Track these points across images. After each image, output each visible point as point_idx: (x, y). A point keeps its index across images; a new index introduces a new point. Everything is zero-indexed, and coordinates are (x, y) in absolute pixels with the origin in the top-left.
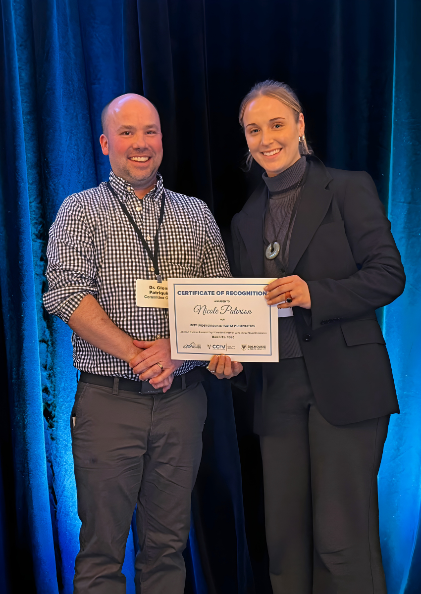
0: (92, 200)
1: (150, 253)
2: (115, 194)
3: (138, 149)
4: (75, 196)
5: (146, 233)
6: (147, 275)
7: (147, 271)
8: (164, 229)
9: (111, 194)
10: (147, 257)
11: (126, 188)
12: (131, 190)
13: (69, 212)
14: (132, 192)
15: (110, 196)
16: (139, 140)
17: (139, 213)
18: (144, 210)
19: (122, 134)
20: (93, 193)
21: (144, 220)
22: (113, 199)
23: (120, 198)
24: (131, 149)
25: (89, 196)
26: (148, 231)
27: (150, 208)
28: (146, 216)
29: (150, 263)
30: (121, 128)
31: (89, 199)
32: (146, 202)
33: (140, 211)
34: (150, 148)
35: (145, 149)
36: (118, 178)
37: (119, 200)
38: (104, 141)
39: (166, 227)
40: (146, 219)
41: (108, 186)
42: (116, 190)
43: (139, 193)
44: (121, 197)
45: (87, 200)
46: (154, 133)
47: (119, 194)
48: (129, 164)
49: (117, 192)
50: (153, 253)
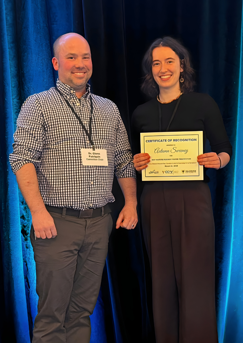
1: (86, 131)
2: (62, 95)
3: (78, 68)
4: (35, 96)
5: (84, 119)
6: (85, 145)
7: (85, 143)
8: (94, 117)
9: (59, 95)
10: (85, 134)
11: (70, 91)
12: (73, 92)
14: (74, 94)
16: (79, 62)
18: (81, 105)
19: (69, 58)
20: (47, 94)
22: (61, 98)
24: (74, 67)
27: (85, 104)
28: (82, 109)
29: (87, 138)
30: (68, 55)
32: (82, 100)
33: (79, 106)
34: (86, 67)
35: (83, 68)
36: (64, 85)
37: (64, 99)
38: (56, 62)
40: (83, 111)
42: (62, 92)
43: (78, 95)
44: (66, 96)
46: (88, 58)
47: (64, 95)
48: (72, 77)
49: (63, 93)
50: (89, 132)
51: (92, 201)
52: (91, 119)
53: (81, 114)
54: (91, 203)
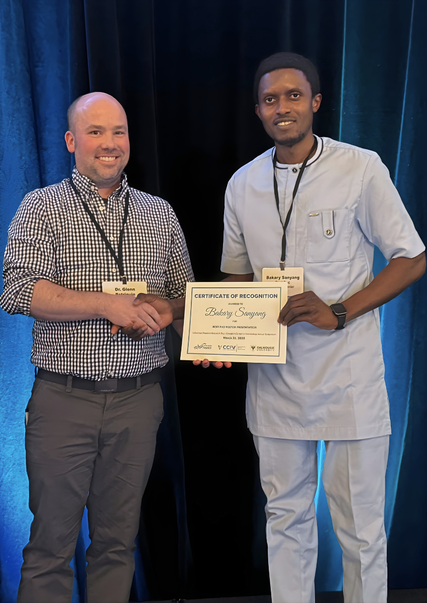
0: (54, 198)
1: (113, 253)
2: (77, 192)
3: (106, 149)
4: (37, 192)
5: (110, 233)
6: (109, 276)
7: (108, 272)
8: (128, 229)
9: (73, 192)
11: (90, 187)
12: (95, 189)
13: (30, 210)
14: (96, 191)
15: (72, 194)
16: (107, 140)
17: (102, 212)
18: (108, 210)
19: (91, 133)
20: (55, 191)
21: (108, 220)
22: (76, 198)
23: (82, 197)
24: (100, 149)
25: (51, 194)
26: (111, 231)
27: (114, 208)
28: (109, 216)
30: (90, 127)
31: (51, 197)
32: (110, 202)
33: (103, 211)
34: (118, 149)
35: (114, 149)
36: (82, 177)
37: (81, 199)
38: (70, 138)
39: (129, 227)
40: (109, 219)
41: (71, 183)
42: (79, 188)
43: (103, 193)
44: (84, 195)
45: (49, 198)
46: (122, 133)
47: (82, 193)
48: (97, 164)
49: (80, 190)
50: (117, 254)
51: (114, 368)
52: (122, 232)
53: (106, 225)
54: (112, 370)
